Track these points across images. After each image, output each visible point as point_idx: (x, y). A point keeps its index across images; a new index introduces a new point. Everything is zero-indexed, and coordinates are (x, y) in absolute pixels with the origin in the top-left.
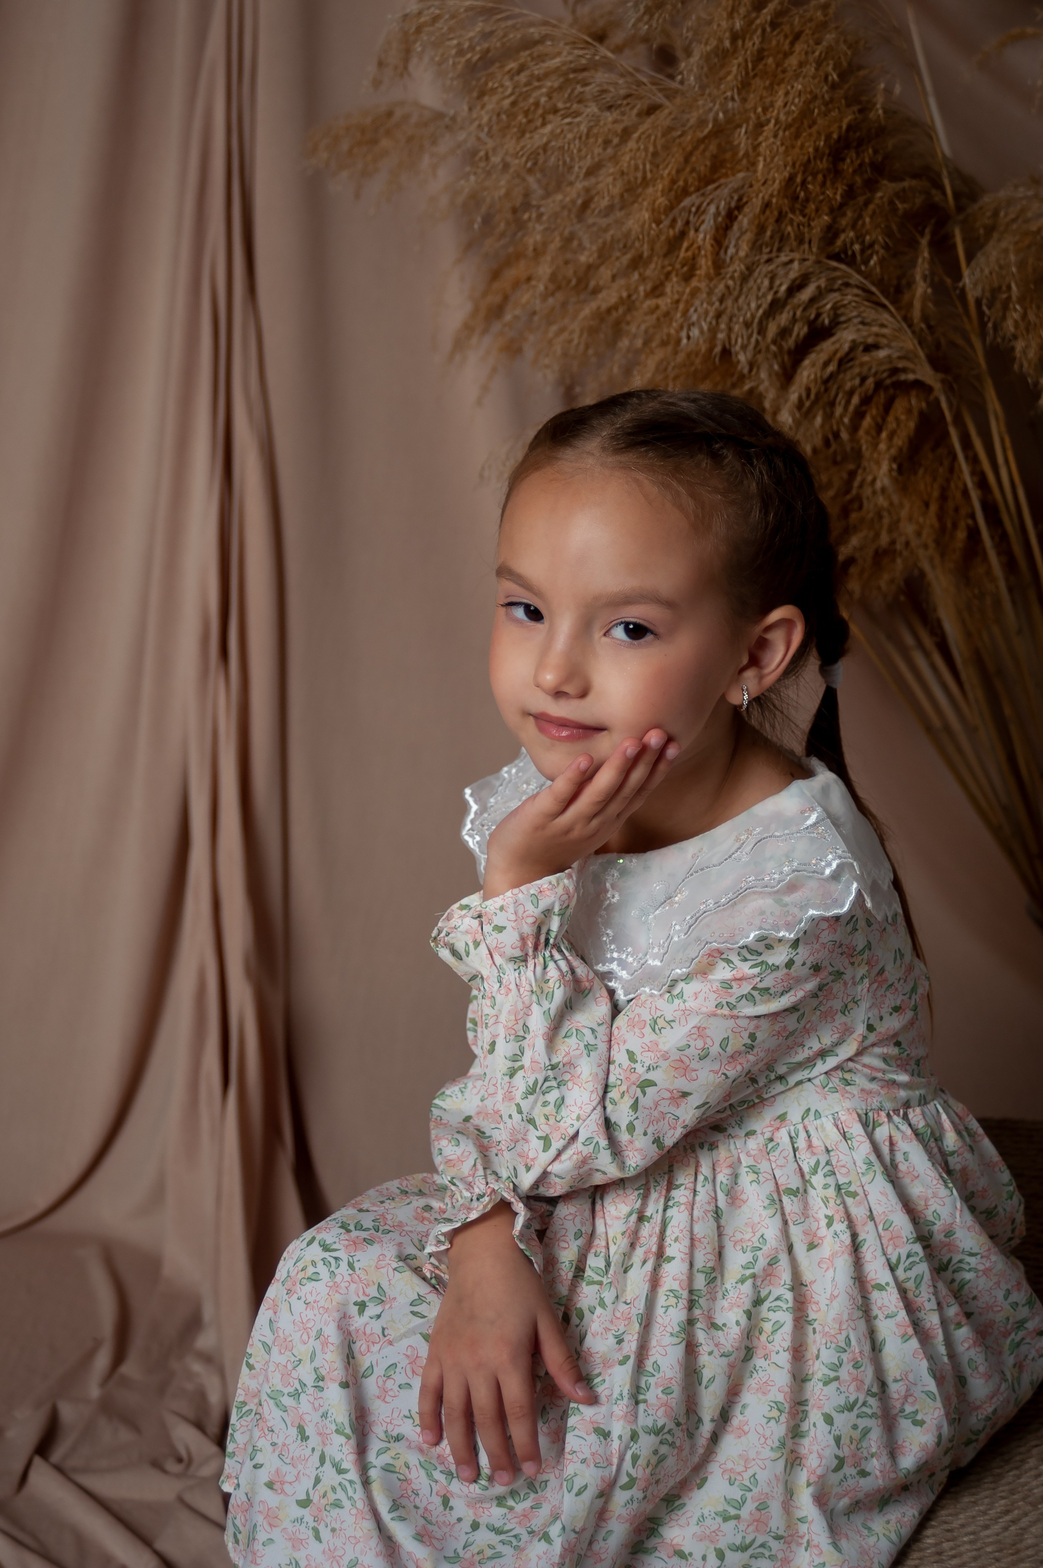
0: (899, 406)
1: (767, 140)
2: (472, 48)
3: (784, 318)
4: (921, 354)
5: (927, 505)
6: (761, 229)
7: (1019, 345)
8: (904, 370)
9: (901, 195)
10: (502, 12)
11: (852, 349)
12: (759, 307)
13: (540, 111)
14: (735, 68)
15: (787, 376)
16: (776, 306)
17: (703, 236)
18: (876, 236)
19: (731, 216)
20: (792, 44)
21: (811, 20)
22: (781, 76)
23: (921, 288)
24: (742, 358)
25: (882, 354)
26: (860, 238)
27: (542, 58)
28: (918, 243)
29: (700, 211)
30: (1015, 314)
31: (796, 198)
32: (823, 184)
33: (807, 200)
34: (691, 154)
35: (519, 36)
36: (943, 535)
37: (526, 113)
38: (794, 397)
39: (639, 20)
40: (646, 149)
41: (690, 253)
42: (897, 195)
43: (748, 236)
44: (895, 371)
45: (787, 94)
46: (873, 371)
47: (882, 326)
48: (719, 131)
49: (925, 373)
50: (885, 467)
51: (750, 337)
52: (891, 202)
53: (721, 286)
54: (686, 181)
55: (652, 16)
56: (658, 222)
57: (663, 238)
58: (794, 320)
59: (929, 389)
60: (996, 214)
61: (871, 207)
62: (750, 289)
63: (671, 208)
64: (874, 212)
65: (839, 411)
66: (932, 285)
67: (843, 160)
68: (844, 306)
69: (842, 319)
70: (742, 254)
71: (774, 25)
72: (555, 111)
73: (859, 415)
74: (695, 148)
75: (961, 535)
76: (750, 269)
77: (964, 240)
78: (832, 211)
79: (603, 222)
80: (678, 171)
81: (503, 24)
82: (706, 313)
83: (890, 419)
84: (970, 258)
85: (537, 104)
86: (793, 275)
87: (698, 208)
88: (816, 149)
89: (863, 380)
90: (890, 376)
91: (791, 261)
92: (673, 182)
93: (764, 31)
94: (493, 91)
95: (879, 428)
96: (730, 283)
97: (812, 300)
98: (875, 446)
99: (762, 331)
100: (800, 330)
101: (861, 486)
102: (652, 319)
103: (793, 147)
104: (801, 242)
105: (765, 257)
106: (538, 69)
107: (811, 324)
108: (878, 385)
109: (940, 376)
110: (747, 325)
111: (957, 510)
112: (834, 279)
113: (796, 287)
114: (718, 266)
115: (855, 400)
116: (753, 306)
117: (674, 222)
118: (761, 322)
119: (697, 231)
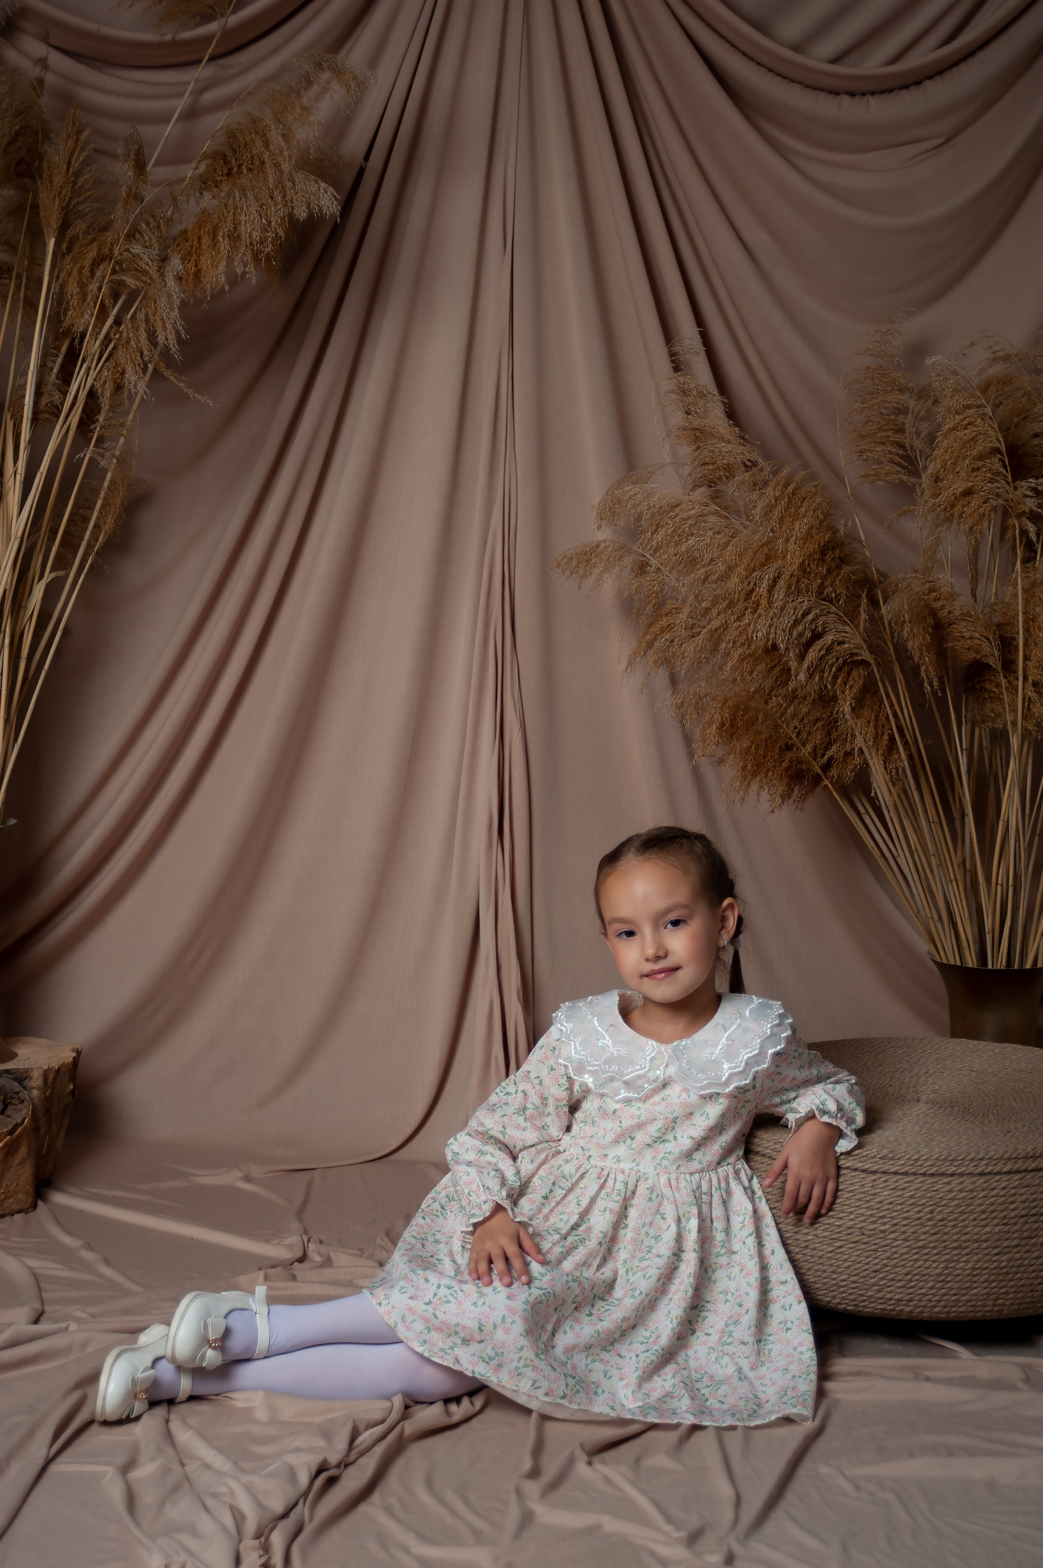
0: (855, 673)
1: (791, 546)
3: (800, 628)
4: (864, 646)
5: (869, 723)
6: (789, 587)
7: (910, 643)
8: (856, 654)
9: (853, 572)
11: (832, 643)
12: (789, 623)
13: (685, 535)
14: (776, 513)
15: (802, 657)
16: (796, 622)
17: (763, 589)
18: (841, 590)
19: (775, 581)
20: (802, 502)
21: (810, 492)
22: (797, 517)
23: (863, 616)
24: (781, 646)
25: (846, 646)
26: (835, 591)
28: (861, 596)
29: (761, 579)
30: (907, 629)
31: (805, 572)
32: (817, 565)
33: (810, 573)
34: (756, 552)
36: (877, 737)
37: (679, 536)
38: (805, 666)
39: (734, 491)
40: (736, 550)
41: (756, 598)
42: (851, 572)
43: (784, 590)
44: (852, 655)
45: (800, 524)
46: (842, 654)
47: (847, 633)
48: (767, 543)
49: (866, 655)
50: (848, 703)
51: (785, 636)
52: (848, 575)
53: (772, 612)
54: (754, 565)
55: (740, 489)
56: (742, 583)
57: (744, 590)
58: (805, 629)
59: (870, 664)
60: (897, 586)
61: (840, 577)
62: (785, 614)
63: (747, 577)
64: (841, 580)
65: (826, 674)
66: (868, 615)
67: (826, 555)
68: (828, 623)
69: (827, 630)
70: (781, 597)
71: (793, 494)
72: (692, 535)
73: (835, 677)
74: (759, 550)
75: (886, 737)
76: (784, 605)
77: (882, 597)
78: (821, 578)
79: (714, 586)
80: (751, 560)
82: (765, 624)
83: (851, 679)
84: (884, 603)
85: (684, 532)
86: (803, 608)
87: (760, 577)
88: (814, 549)
89: (837, 659)
90: (850, 658)
91: (803, 602)
92: (748, 565)
93: (789, 496)
95: (845, 684)
96: (776, 610)
97: (813, 620)
98: (843, 692)
99: (790, 634)
100: (808, 634)
101: (837, 713)
102: (736, 633)
103: (803, 548)
104: (807, 591)
105: (791, 600)
106: (685, 515)
107: (813, 631)
108: (845, 662)
109: (873, 657)
110: (784, 631)
111: (883, 727)
112: (822, 610)
113: (806, 614)
114: (770, 603)
115: (834, 669)
116: (786, 621)
117: (749, 583)
118: (790, 630)
119: (760, 587)
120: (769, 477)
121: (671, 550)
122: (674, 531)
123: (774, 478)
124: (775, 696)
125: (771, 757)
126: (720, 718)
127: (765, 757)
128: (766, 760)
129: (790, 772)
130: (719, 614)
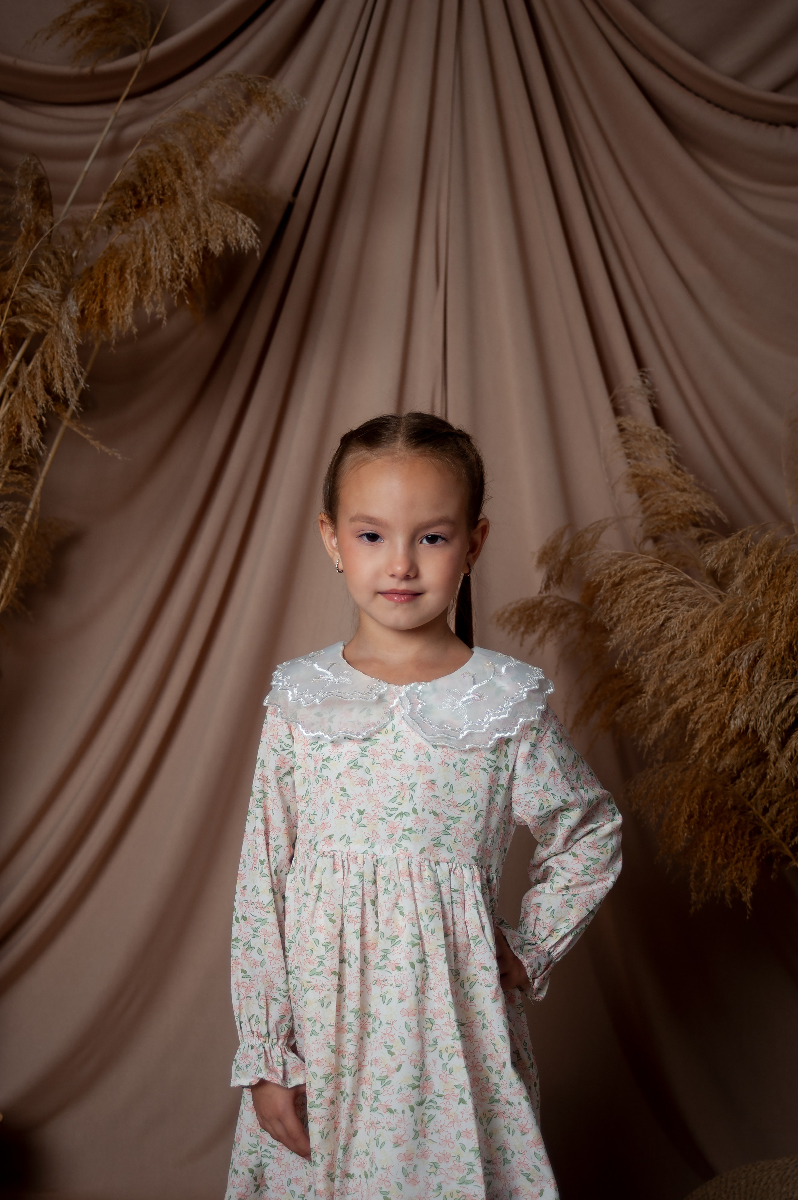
1: (776, 623)
2: (615, 575)
3: (784, 713)
6: (772, 668)
10: (632, 555)
12: (771, 708)
13: (650, 606)
14: (759, 585)
15: (783, 743)
16: (780, 707)
17: (742, 670)
19: (755, 661)
20: (786, 572)
22: (781, 589)
24: (763, 734)
27: (651, 579)
29: (740, 658)
31: (792, 652)
34: (735, 628)
35: (640, 568)
40: (712, 626)
41: (734, 680)
43: (766, 671)
45: (787, 597)
51: (767, 723)
53: (753, 697)
54: (732, 643)
56: (719, 664)
57: (721, 672)
62: (767, 699)
63: (724, 657)
70: (763, 680)
71: (777, 563)
72: (658, 606)
74: (736, 625)
76: (767, 687)
80: (728, 637)
81: (633, 562)
82: (744, 711)
85: (648, 602)
86: (788, 691)
87: (739, 656)
91: (788, 684)
92: (726, 643)
93: (773, 565)
94: (624, 597)
96: (757, 694)
99: (773, 719)
103: (791, 625)
105: (774, 682)
106: (651, 585)
110: (766, 717)
113: (791, 698)
114: (750, 686)
116: (768, 708)
117: (726, 664)
118: (772, 716)
119: (738, 668)
120: (751, 544)
121: (634, 624)
122: (638, 602)
123: (756, 545)
124: (745, 776)
125: (741, 845)
126: (688, 809)
127: (734, 846)
128: (736, 849)
129: (761, 860)
130: (686, 692)
